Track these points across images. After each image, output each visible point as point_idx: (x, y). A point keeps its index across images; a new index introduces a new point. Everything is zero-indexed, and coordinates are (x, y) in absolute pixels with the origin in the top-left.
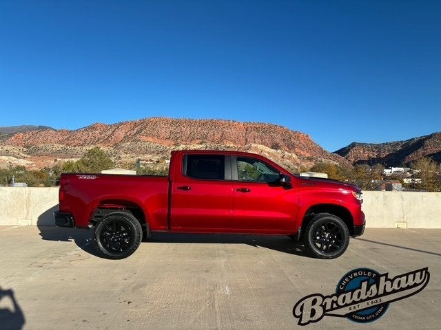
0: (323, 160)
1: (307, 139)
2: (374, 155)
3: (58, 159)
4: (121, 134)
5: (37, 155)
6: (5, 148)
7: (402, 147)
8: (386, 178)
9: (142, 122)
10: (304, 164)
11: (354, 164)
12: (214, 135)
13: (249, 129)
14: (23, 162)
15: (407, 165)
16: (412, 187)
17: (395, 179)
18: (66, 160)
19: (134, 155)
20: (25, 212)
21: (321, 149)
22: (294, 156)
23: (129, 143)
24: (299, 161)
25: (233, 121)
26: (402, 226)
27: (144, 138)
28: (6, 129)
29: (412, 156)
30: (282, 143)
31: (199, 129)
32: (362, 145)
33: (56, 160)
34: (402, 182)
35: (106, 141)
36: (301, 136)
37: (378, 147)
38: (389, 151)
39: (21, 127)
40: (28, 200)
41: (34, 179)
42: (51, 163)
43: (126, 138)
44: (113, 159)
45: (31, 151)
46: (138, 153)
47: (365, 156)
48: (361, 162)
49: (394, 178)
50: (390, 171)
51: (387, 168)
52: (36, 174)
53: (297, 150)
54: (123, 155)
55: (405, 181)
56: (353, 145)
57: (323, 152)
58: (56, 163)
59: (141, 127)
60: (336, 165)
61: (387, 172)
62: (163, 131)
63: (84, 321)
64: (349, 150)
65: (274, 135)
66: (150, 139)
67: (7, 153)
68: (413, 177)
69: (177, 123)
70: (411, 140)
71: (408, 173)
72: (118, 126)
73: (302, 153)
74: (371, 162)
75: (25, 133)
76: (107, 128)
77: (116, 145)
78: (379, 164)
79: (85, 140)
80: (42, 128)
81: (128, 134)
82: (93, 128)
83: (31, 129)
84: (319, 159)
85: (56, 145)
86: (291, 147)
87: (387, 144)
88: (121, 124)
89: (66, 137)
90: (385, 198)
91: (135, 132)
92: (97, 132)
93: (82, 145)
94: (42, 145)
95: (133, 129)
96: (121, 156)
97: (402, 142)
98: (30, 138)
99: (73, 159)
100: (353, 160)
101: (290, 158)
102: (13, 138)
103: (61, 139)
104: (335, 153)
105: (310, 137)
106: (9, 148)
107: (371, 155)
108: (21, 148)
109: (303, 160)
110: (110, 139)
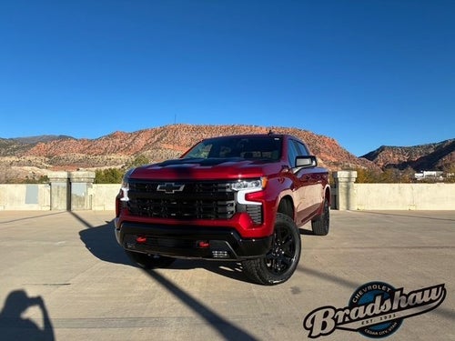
0: (349, 165)
1: (332, 143)
2: (405, 159)
3: (80, 169)
4: (141, 142)
5: (59, 165)
6: (28, 158)
7: (434, 149)
10: (330, 170)
11: (383, 168)
14: (44, 172)
15: (440, 169)
21: (348, 153)
22: (320, 161)
23: (149, 151)
24: (324, 166)
25: (256, 126)
27: (165, 145)
28: (27, 139)
29: (446, 159)
32: (392, 148)
35: (126, 150)
36: (326, 140)
37: (409, 150)
38: (421, 154)
39: (42, 137)
43: (147, 146)
45: (53, 160)
47: (395, 160)
48: (389, 166)
49: (426, 181)
50: (421, 175)
51: (419, 172)
53: (323, 155)
56: (382, 149)
57: (350, 157)
59: (162, 135)
60: (364, 170)
61: (418, 175)
62: (184, 138)
64: (377, 154)
66: (171, 147)
67: (30, 163)
68: (446, 181)
69: (198, 129)
70: (443, 142)
71: (441, 177)
72: (138, 134)
73: (328, 158)
74: (402, 166)
75: (46, 143)
76: (127, 136)
77: (137, 154)
78: (409, 168)
79: (106, 148)
80: (63, 138)
81: (149, 142)
82: (113, 136)
83: (52, 138)
84: (346, 164)
85: (77, 155)
86: (316, 152)
87: (418, 146)
88: (141, 132)
89: (87, 146)
90: (400, 188)
91: (156, 139)
92: (118, 140)
93: (103, 154)
94: (64, 155)
95: (154, 137)
97: (434, 144)
98: (52, 148)
100: (382, 164)
102: (35, 148)
103: (82, 148)
104: (365, 156)
105: (336, 142)
106: (32, 158)
107: (401, 159)
108: (43, 158)
109: (330, 165)
110: (130, 147)
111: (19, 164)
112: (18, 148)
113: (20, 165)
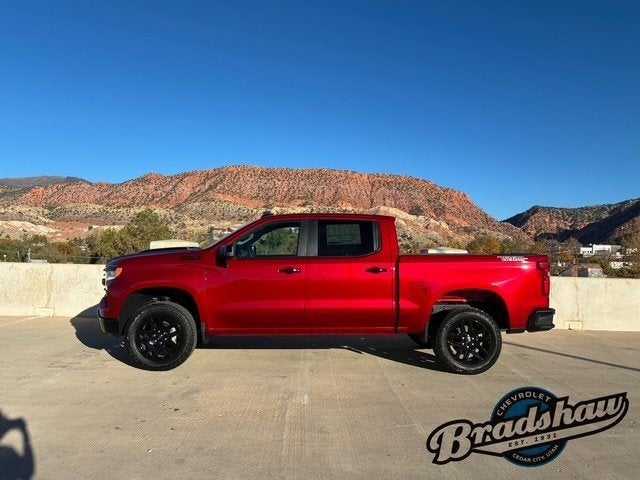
0: (488, 232)
1: (463, 200)
2: (566, 226)
3: (94, 227)
4: (185, 190)
5: (64, 220)
6: (18, 209)
7: (609, 213)
8: (581, 259)
9: (218, 172)
10: (458, 238)
11: (536, 239)
12: (323, 192)
13: (377, 184)
14: (42, 230)
15: (617, 242)
17: (595, 262)
18: (106, 228)
19: (204, 221)
20: (46, 297)
21: (486, 215)
22: (444, 225)
23: (197, 204)
24: (451, 233)
25: (353, 172)
27: (220, 196)
28: (19, 181)
29: (626, 228)
30: (425, 206)
31: (302, 183)
32: (548, 210)
33: (90, 228)
34: (605, 266)
35: (164, 200)
36: (455, 195)
37: (572, 214)
38: (590, 219)
39: (40, 179)
40: (50, 282)
41: (59, 256)
42: (84, 232)
43: (194, 196)
44: (173, 227)
45: (55, 214)
46: (210, 219)
47: (553, 226)
48: (546, 236)
49: (593, 261)
50: (590, 249)
51: (585, 245)
52: (61, 247)
53: (449, 217)
54: (189, 222)
55: (613, 265)
56: (534, 210)
57: (488, 220)
58: (91, 232)
59: (216, 180)
60: (506, 241)
61: (585, 251)
62: (248, 186)
64: (528, 218)
65: (414, 194)
66: (229, 198)
67: (20, 216)
68: (623, 260)
69: (268, 174)
70: (623, 203)
71: (618, 254)
72: (181, 178)
73: (457, 221)
74: (563, 236)
75: (46, 188)
76: (164, 181)
77: (178, 207)
78: (573, 239)
79: (133, 198)
80: (71, 181)
81: (197, 190)
82: (145, 180)
83: (55, 181)
84: (482, 231)
85: (91, 206)
86: (439, 212)
87: (587, 208)
88: (186, 175)
89: (106, 194)
90: (552, 285)
91: (207, 186)
92: (151, 187)
93: (129, 206)
94: (71, 205)
95: (204, 183)
96: (186, 223)
97: (609, 206)
98: (54, 196)
99: (116, 227)
100: (533, 232)
101: (437, 228)
102: (29, 194)
103: (98, 196)
104: (507, 221)
105: (469, 198)
106: (24, 209)
107: (562, 226)
108: (41, 209)
109: (458, 232)
110: (169, 197)
111: (4, 217)
112: (4, 194)
113: (6, 219)
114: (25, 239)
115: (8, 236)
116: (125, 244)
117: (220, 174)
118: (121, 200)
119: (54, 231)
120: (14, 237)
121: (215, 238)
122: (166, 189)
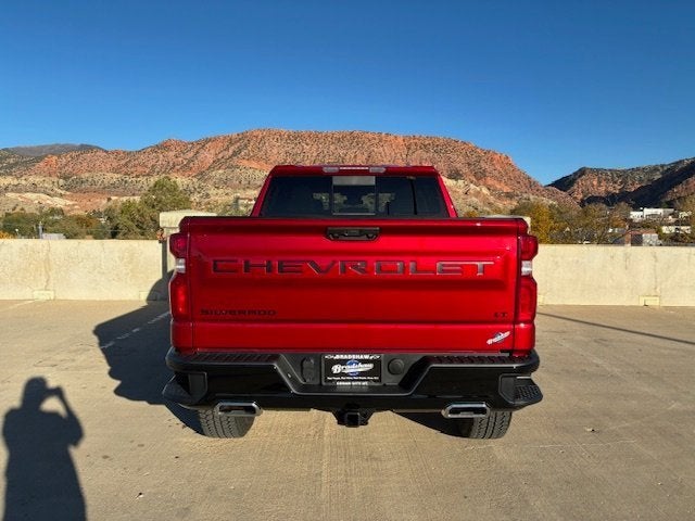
0: (531, 197)
1: (506, 162)
2: (615, 189)
3: (114, 198)
4: (208, 156)
5: (81, 191)
6: (31, 179)
7: (662, 173)
8: (633, 225)
9: (243, 137)
10: (500, 205)
11: (582, 203)
12: (355, 156)
13: (413, 147)
14: (59, 203)
15: (670, 205)
16: (675, 240)
17: (648, 227)
18: (124, 199)
19: (229, 190)
20: (44, 279)
21: (529, 178)
22: (485, 191)
23: (221, 171)
24: (492, 199)
25: (387, 134)
26: (653, 302)
27: (245, 162)
28: (31, 150)
29: (679, 190)
30: (465, 170)
31: (332, 147)
32: (597, 172)
33: (109, 199)
34: (658, 231)
35: (185, 168)
36: (497, 157)
37: (623, 175)
38: (641, 181)
39: (52, 147)
40: (47, 261)
41: (77, 229)
42: (102, 203)
43: (217, 163)
44: (196, 198)
45: (73, 185)
46: (235, 188)
47: (602, 191)
48: (593, 200)
49: (647, 225)
50: (640, 213)
51: (636, 209)
52: (79, 220)
53: (490, 182)
54: (212, 191)
55: (665, 229)
56: (582, 172)
57: (532, 185)
58: (110, 204)
59: (240, 145)
60: (551, 206)
61: (635, 215)
62: (275, 151)
63: (106, 457)
64: (574, 181)
65: (454, 157)
66: (254, 165)
67: (34, 188)
68: (677, 223)
69: (296, 138)
70: (677, 163)
71: (670, 217)
72: (203, 144)
73: (498, 187)
74: (611, 200)
75: (59, 157)
76: (186, 147)
77: (201, 175)
78: (622, 203)
79: (153, 166)
80: (86, 148)
81: (220, 156)
82: (164, 147)
83: (67, 149)
84: (525, 196)
85: (109, 175)
86: (480, 176)
87: (638, 169)
88: (208, 141)
89: (123, 162)
90: (627, 257)
91: (231, 152)
92: (172, 154)
93: (148, 175)
94: (87, 175)
95: (227, 149)
96: (210, 193)
97: (662, 166)
98: (68, 164)
99: (136, 198)
100: (580, 196)
101: (478, 194)
102: (41, 164)
103: (115, 164)
104: (552, 185)
105: (511, 160)
107: (611, 189)
108: (56, 179)
109: (499, 197)
110: (191, 165)
111: (17, 189)
112: (16, 164)
113: (19, 191)
114: (41, 212)
115: (22, 209)
116: (142, 216)
117: (244, 138)
118: (140, 169)
119: (71, 203)
120: (29, 209)
121: (242, 208)
122: (187, 156)
